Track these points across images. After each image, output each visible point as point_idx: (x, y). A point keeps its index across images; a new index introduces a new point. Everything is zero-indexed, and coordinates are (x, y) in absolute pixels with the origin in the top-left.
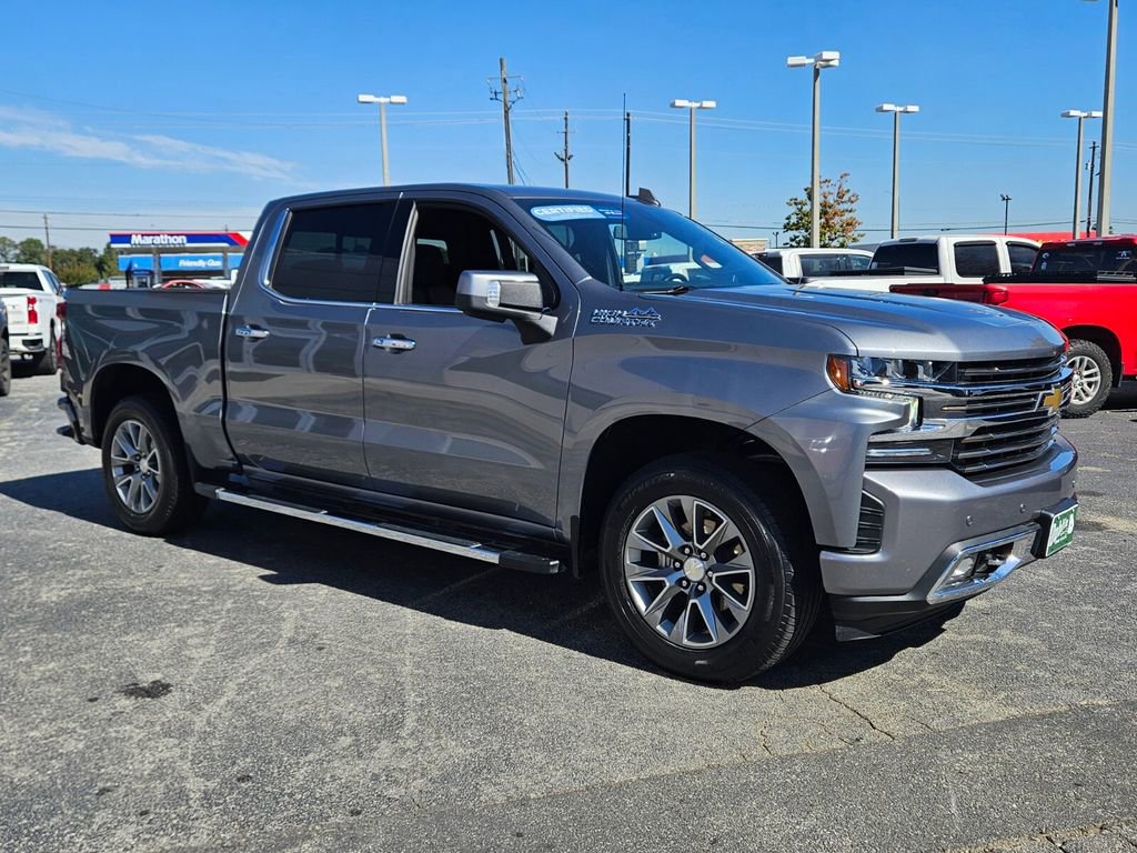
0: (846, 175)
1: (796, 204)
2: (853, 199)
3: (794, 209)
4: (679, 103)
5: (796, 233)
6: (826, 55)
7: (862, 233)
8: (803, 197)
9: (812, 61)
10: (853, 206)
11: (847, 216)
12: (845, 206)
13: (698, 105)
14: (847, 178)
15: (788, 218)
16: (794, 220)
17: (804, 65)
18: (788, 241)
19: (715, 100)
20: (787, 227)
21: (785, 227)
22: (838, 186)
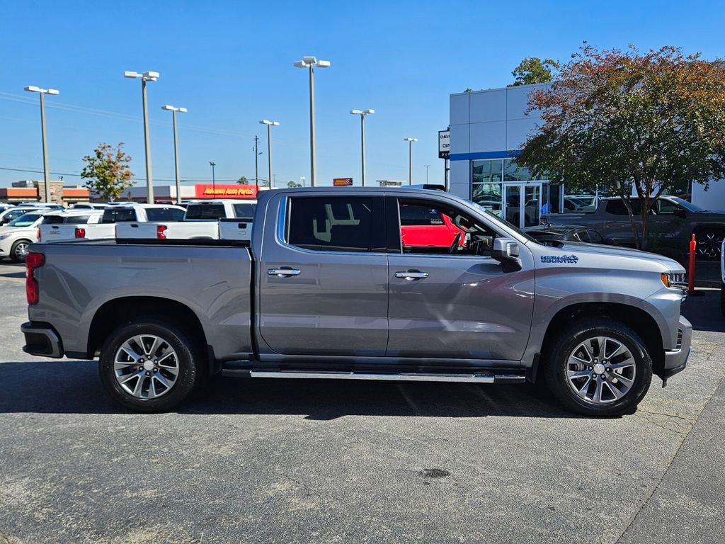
0: (122, 143)
1: (89, 160)
2: (128, 159)
3: (88, 163)
4: (31, 88)
5: (90, 179)
6: (151, 74)
7: (135, 181)
8: (94, 155)
9: (141, 75)
10: (128, 164)
11: (126, 169)
12: (124, 163)
13: (46, 91)
14: (122, 145)
15: (85, 169)
16: (88, 171)
17: (135, 77)
18: (85, 184)
19: (58, 90)
20: (84, 175)
21: (82, 175)
22: (117, 149)
